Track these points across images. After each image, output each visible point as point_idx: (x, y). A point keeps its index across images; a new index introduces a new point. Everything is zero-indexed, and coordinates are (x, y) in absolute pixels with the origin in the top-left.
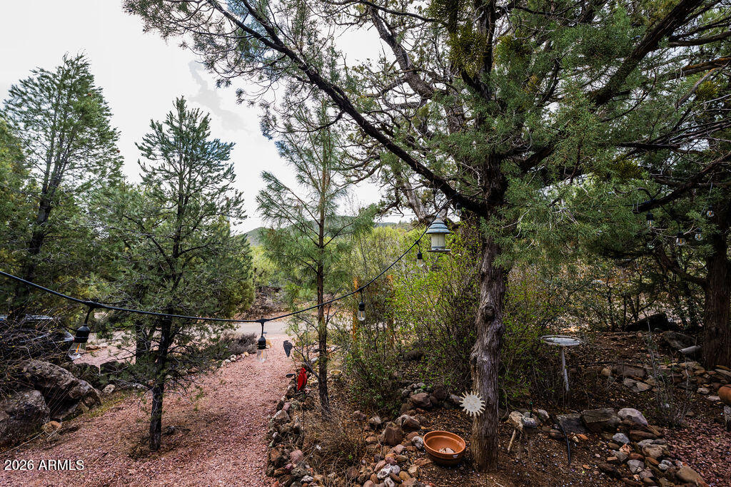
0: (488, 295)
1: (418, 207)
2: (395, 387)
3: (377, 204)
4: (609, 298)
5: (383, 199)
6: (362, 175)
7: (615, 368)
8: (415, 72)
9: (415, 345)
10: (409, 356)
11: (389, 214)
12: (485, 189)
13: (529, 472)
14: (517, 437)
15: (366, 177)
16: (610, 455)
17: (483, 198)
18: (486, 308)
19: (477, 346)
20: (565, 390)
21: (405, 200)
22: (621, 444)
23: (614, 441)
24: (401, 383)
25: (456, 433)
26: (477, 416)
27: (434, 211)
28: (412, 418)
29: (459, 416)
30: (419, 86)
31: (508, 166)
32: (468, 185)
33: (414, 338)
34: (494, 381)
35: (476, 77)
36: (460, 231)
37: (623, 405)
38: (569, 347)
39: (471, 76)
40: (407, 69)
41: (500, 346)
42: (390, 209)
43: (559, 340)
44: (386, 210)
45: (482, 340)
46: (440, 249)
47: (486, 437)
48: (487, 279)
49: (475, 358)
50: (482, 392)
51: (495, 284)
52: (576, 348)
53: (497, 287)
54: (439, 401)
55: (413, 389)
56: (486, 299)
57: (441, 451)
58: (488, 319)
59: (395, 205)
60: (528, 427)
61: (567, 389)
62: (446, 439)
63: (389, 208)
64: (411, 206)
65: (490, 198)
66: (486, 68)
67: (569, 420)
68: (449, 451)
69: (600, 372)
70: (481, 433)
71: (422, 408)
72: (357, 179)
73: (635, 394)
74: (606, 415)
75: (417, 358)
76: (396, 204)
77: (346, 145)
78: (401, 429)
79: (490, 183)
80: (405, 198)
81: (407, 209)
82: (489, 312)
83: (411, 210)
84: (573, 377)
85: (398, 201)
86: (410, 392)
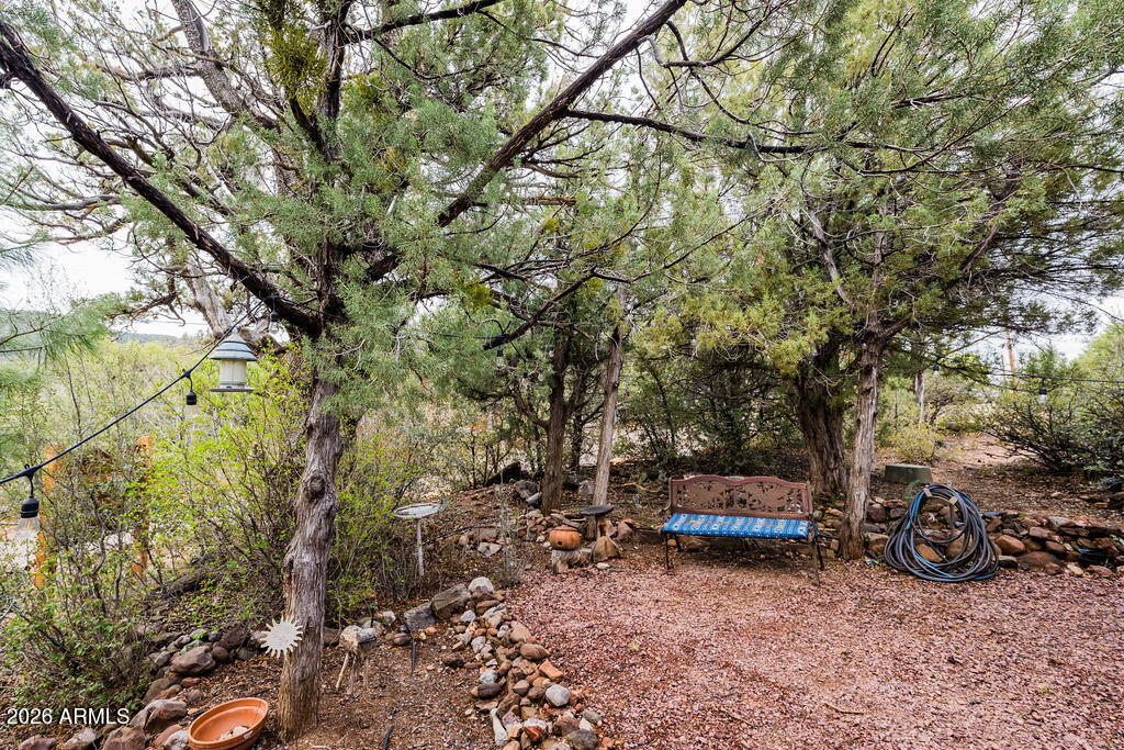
0: (317, 459)
1: (214, 310)
2: (137, 656)
3: (123, 295)
4: (473, 449)
5: (137, 287)
6: (85, 229)
7: (471, 533)
8: (219, 66)
9: (194, 563)
10: (176, 587)
11: (151, 318)
12: (320, 295)
13: (362, 707)
14: (350, 664)
15: (98, 235)
16: (457, 641)
17: (317, 307)
18: (313, 479)
19: (297, 540)
20: (418, 575)
21: (187, 295)
22: (467, 624)
23: (462, 623)
24: (153, 643)
25: (255, 695)
26: (290, 654)
27: (247, 320)
28: (169, 701)
29: (265, 664)
30: (224, 92)
31: (355, 265)
32: (299, 284)
33: (193, 551)
34: (318, 591)
35: (313, 118)
36: (287, 358)
37: (475, 575)
38: (428, 517)
39: (307, 113)
40: (202, 53)
41: (331, 534)
42: (155, 309)
43: (415, 510)
44: (145, 310)
45: (303, 531)
46: (234, 387)
47: (302, 681)
48: (317, 433)
49: (291, 562)
50: (299, 614)
51: (327, 442)
52: (436, 516)
53: (331, 445)
54: (229, 651)
55: (180, 646)
56: (313, 464)
57: (225, 737)
58: (315, 496)
59: (166, 301)
60: (365, 644)
61: (422, 573)
62: (235, 713)
63: (151, 306)
64: (199, 306)
65: (327, 309)
66: (330, 109)
67: (418, 613)
68: (239, 731)
69: (457, 542)
70: (295, 678)
71: (193, 676)
72: (71, 235)
73: (487, 560)
74: (457, 593)
75: (193, 587)
76: (170, 299)
77: (37, 154)
78: (142, 734)
79: (329, 286)
80: (188, 291)
81: (193, 311)
82: (317, 485)
83: (201, 314)
84: (429, 557)
85: (173, 296)
86: (172, 654)
